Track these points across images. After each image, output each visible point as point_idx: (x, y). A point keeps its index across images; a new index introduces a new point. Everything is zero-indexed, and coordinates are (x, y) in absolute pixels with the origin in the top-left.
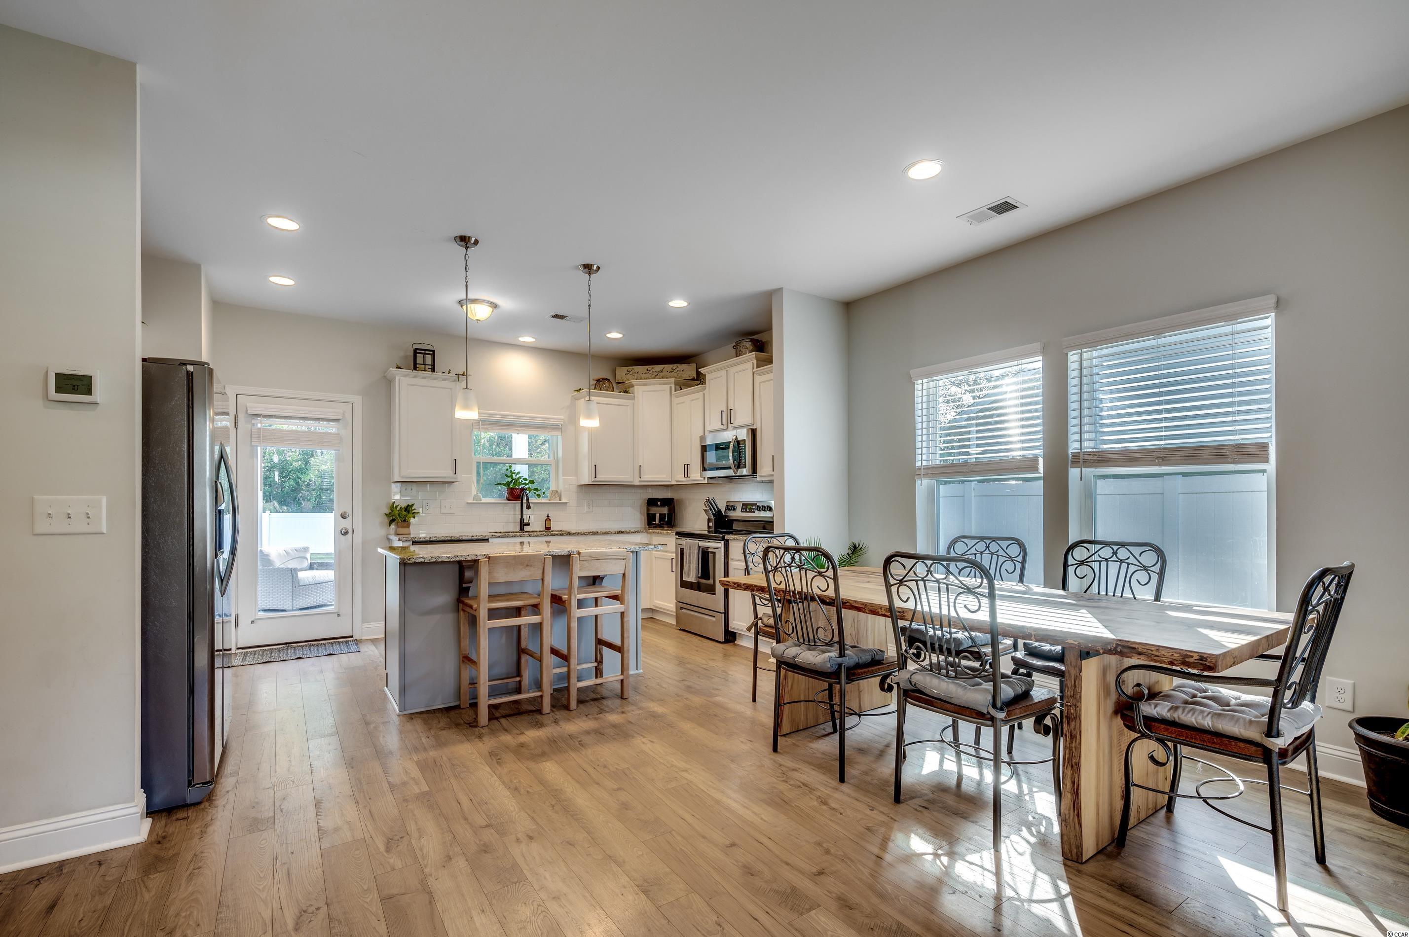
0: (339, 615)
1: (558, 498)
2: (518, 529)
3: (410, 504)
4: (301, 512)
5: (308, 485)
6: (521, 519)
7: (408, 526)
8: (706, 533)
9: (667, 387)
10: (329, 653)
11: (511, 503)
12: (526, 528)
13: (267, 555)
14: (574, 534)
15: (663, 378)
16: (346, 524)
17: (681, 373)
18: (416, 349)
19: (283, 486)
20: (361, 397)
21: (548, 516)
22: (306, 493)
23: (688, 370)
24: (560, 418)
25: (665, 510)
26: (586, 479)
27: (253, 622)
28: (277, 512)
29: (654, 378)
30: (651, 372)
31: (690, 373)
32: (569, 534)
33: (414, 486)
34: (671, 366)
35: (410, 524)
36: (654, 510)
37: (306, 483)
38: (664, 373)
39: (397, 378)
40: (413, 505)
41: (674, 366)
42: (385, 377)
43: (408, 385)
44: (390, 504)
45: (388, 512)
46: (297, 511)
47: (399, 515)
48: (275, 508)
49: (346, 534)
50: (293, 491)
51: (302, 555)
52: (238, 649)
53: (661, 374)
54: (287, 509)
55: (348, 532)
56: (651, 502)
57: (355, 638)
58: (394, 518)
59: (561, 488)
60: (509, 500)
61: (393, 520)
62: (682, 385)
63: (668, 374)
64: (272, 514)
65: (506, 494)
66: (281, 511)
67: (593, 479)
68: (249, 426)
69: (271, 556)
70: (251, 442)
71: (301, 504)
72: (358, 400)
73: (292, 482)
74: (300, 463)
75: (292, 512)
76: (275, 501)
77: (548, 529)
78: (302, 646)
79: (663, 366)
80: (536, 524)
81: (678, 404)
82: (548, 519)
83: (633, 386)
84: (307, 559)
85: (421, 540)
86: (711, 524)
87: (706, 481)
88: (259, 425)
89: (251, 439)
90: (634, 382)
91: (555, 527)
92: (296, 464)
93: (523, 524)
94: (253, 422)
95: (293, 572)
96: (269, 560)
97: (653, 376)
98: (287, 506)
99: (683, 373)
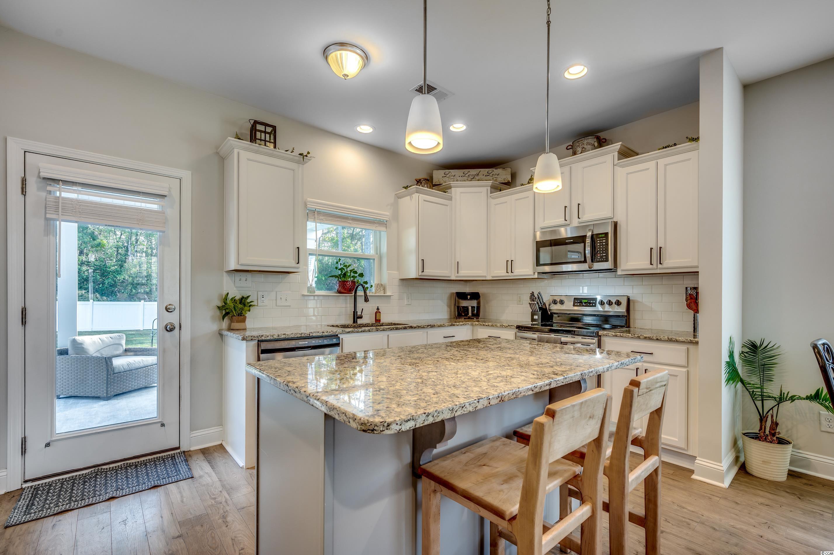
0: (163, 425)
1: (382, 292)
2: (350, 322)
3: (245, 296)
4: (118, 301)
5: (123, 282)
6: (354, 312)
7: (244, 321)
8: (530, 325)
9: (484, 190)
10: (153, 485)
11: (343, 296)
12: (360, 321)
13: (81, 344)
14: (415, 328)
15: (479, 181)
16: (173, 318)
17: (496, 176)
18: (256, 122)
19: (103, 284)
20: (190, 172)
21: (378, 309)
22: (121, 288)
23: (504, 175)
24: (386, 214)
25: (474, 303)
26: (413, 272)
27: (48, 445)
28: (99, 301)
29: (471, 181)
30: (467, 175)
31: (504, 177)
32: (411, 327)
33: (249, 275)
34: (487, 170)
35: (246, 317)
36: (464, 303)
37: (121, 281)
38: (481, 176)
39: (236, 151)
40: (248, 297)
41: (490, 170)
42: (217, 153)
43: (248, 160)
44: (222, 295)
45: (220, 304)
46: (114, 300)
47: (234, 308)
48: (97, 298)
49: (171, 330)
50: (111, 286)
51: (117, 342)
52: (26, 482)
53: (477, 178)
54: (107, 299)
55: (175, 328)
56: (462, 296)
57: (182, 449)
58: (227, 311)
59: (385, 280)
60: (339, 292)
61: (227, 314)
62: (497, 188)
63: (484, 177)
64: (95, 303)
65: (337, 287)
66: (102, 300)
67: (420, 273)
68: (44, 194)
69: (85, 344)
70: (46, 213)
71: (117, 295)
72: (187, 175)
73: (110, 280)
74: (116, 267)
75: (111, 301)
76: (97, 293)
77: (378, 321)
78: (116, 470)
79: (480, 170)
80: (368, 318)
81: (496, 205)
82: (378, 312)
83: (450, 188)
84: (122, 346)
85: (268, 338)
86: (536, 317)
87: (536, 276)
88: (58, 194)
89: (46, 211)
90: (453, 183)
91: (384, 319)
92: (113, 268)
93: (356, 317)
94: (49, 188)
95: (107, 361)
96: (83, 348)
97: (470, 179)
98: (106, 297)
99: (498, 176)
